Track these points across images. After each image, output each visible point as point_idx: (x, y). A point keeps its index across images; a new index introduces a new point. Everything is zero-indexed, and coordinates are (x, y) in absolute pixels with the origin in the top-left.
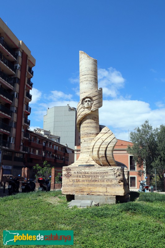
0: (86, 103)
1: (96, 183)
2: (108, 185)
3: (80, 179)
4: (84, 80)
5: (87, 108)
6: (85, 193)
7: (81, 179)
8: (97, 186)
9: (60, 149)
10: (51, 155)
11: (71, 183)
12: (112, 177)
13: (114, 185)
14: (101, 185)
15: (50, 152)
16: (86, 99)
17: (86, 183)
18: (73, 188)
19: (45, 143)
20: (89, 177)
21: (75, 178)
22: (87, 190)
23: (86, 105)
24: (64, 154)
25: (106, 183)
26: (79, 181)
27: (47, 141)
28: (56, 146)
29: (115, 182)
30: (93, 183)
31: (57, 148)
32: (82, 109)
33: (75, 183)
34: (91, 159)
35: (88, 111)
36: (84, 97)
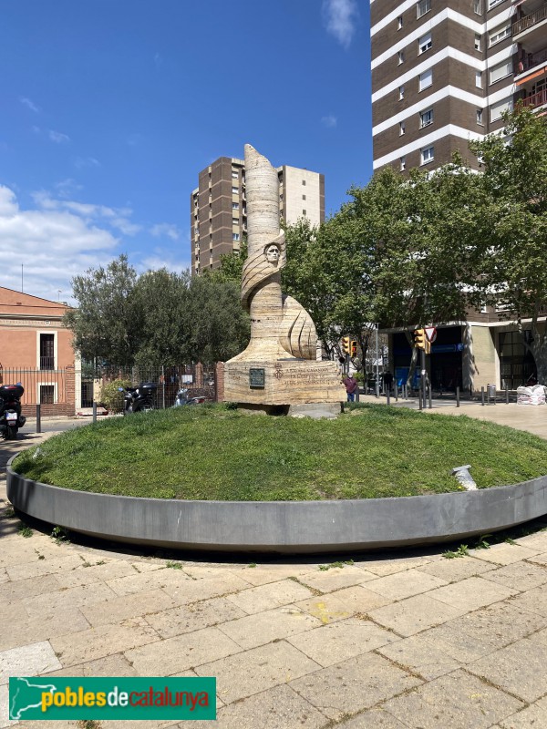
0: (272, 254)
1: (315, 385)
2: (329, 388)
3: (294, 380)
4: (266, 209)
5: (272, 262)
6: (303, 401)
7: (296, 380)
8: (317, 389)
11: (284, 387)
12: (332, 376)
13: (336, 388)
14: (321, 389)
16: (271, 247)
17: (303, 386)
18: (287, 394)
20: (306, 376)
21: (288, 379)
22: (304, 396)
23: (272, 257)
25: (326, 385)
26: (293, 383)
29: (336, 383)
30: (311, 386)
32: (266, 264)
33: (290, 387)
34: (282, 349)
35: (276, 270)
36: (267, 243)
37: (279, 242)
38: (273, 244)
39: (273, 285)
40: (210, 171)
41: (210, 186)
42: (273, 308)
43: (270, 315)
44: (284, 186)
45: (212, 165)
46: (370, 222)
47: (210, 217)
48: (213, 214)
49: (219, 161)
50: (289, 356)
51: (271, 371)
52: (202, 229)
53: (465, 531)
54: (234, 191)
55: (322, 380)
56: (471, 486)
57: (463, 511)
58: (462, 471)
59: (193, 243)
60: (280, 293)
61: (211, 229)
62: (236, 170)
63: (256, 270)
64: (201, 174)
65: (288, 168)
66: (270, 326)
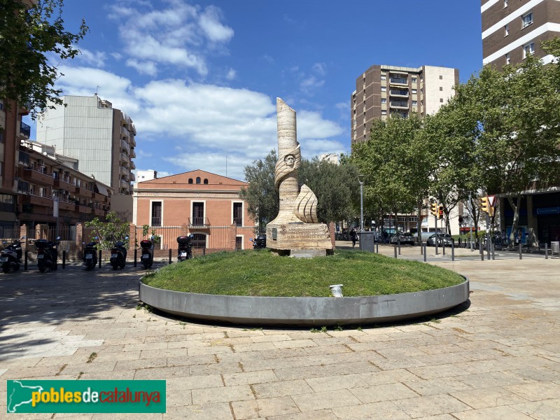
0: (289, 161)
1: (308, 239)
2: (319, 240)
5: (290, 166)
6: (300, 248)
7: (295, 235)
8: (310, 241)
9: (84, 185)
10: (68, 197)
11: (286, 239)
12: (321, 233)
13: (324, 240)
14: (312, 241)
15: (67, 192)
16: (289, 157)
17: (300, 239)
18: (288, 244)
19: (56, 173)
20: (302, 233)
21: (290, 235)
22: (301, 245)
23: (289, 162)
24: (93, 196)
25: (317, 239)
26: (294, 237)
27: (60, 170)
28: (78, 178)
29: (324, 237)
30: (306, 239)
31: (79, 183)
32: (285, 167)
33: (291, 239)
34: (295, 216)
35: (291, 170)
36: (286, 154)
37: (294, 153)
38: (290, 155)
39: (290, 179)
40: (364, 76)
41: (364, 88)
42: (290, 192)
43: (288, 196)
44: (424, 81)
45: (366, 73)
46: (467, 110)
47: (364, 111)
48: (366, 109)
49: (371, 69)
50: (298, 221)
51: (279, 230)
52: (359, 120)
53: (324, 318)
54: (383, 90)
55: (314, 235)
56: (338, 295)
57: (322, 308)
58: (336, 287)
59: (353, 131)
60: (296, 183)
61: (364, 120)
62: (385, 74)
63: (280, 171)
64: (357, 80)
65: (427, 68)
66: (288, 203)
